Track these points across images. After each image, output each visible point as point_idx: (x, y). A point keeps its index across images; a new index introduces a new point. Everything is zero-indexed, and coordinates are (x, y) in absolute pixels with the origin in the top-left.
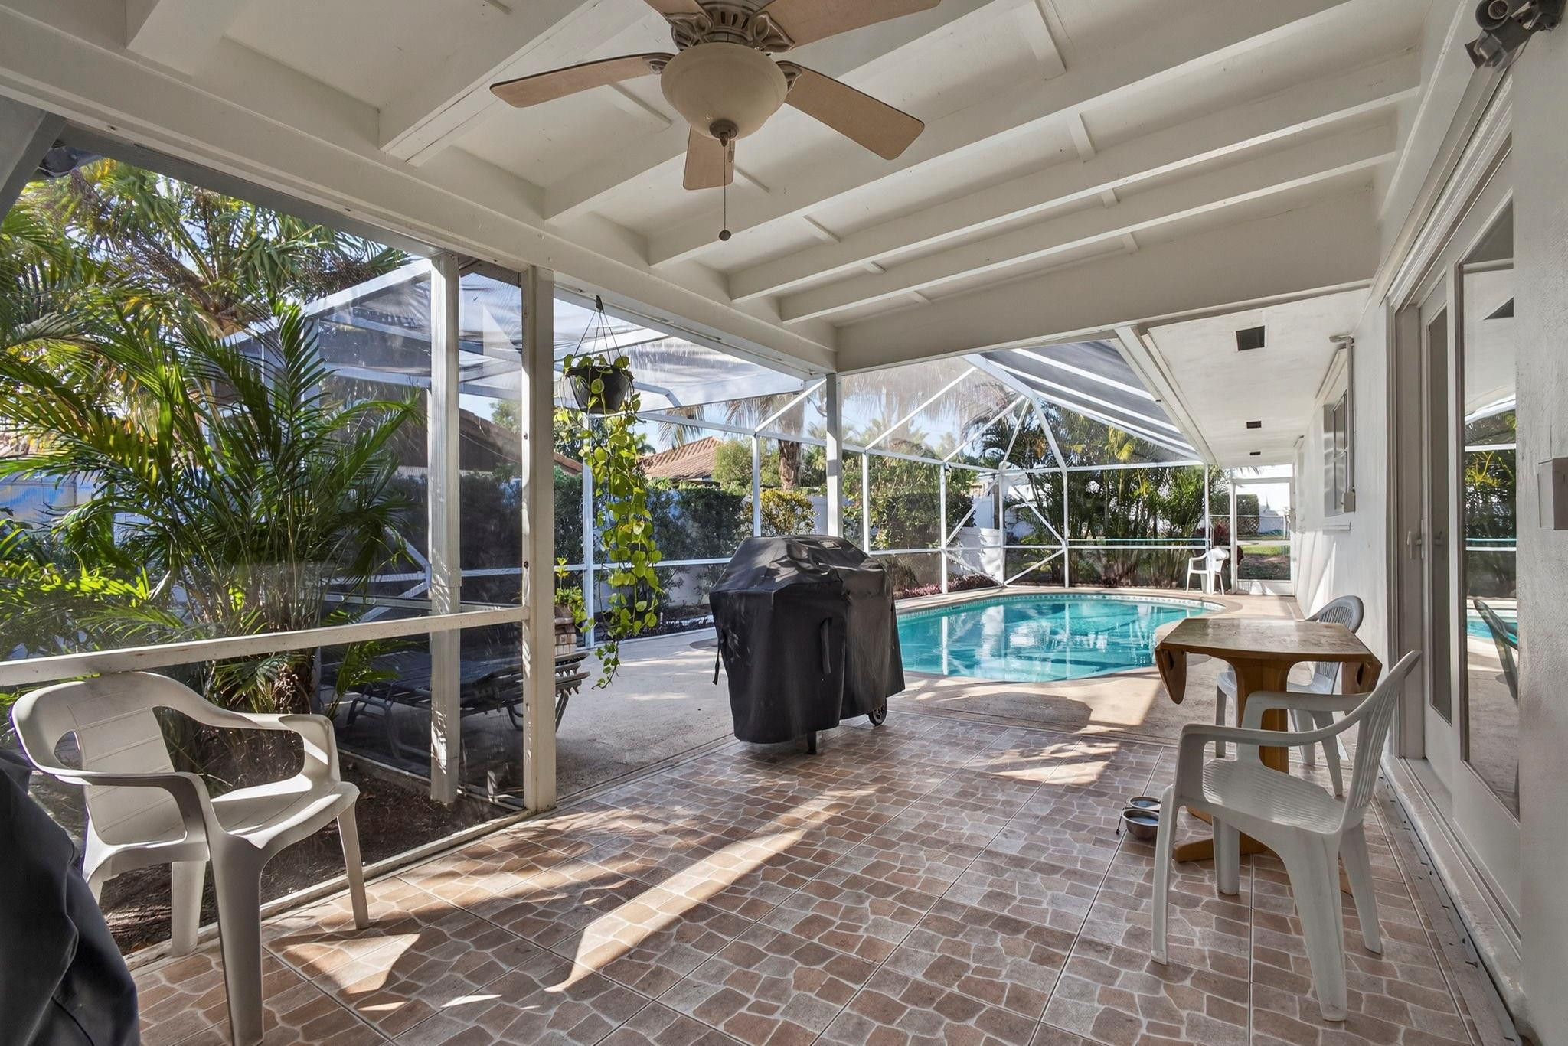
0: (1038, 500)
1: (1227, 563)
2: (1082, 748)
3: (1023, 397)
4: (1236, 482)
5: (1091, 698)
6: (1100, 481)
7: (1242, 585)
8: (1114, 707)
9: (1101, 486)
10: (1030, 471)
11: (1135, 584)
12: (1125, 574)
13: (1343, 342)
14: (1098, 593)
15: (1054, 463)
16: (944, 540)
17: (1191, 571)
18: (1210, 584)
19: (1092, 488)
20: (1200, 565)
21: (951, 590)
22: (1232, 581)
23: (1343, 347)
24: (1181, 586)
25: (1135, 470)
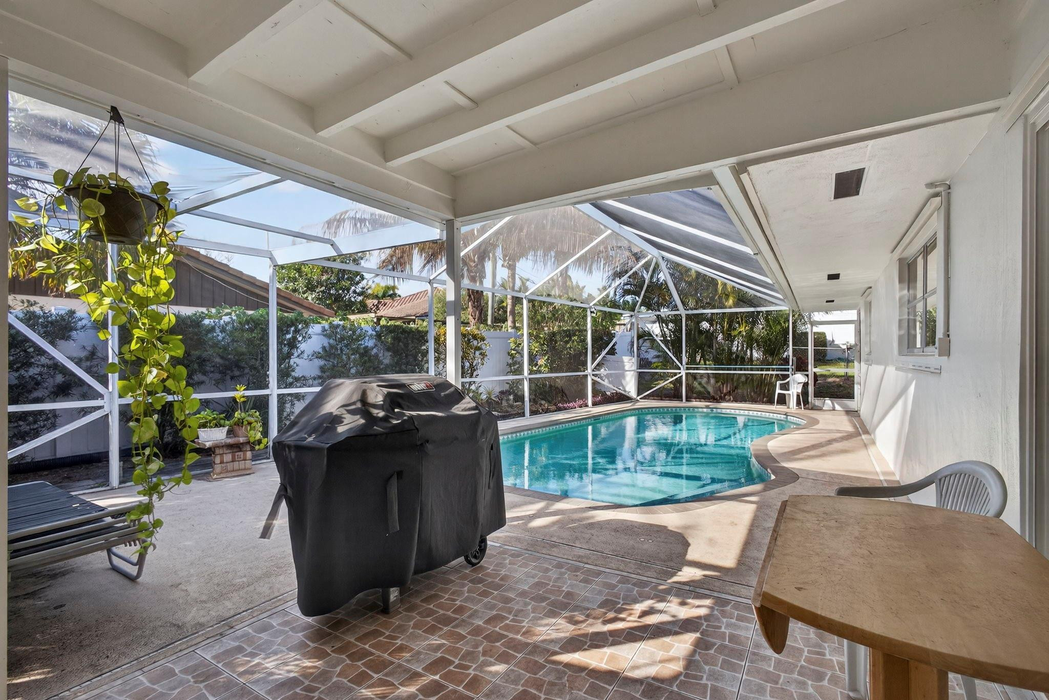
0: (664, 335)
1: (806, 385)
2: (675, 610)
3: (650, 257)
4: (813, 324)
5: (687, 527)
6: (711, 321)
7: (818, 402)
8: (711, 542)
9: (711, 325)
10: (658, 313)
11: (736, 400)
12: (729, 393)
13: (938, 189)
14: (707, 407)
15: (675, 308)
16: (590, 366)
17: (778, 391)
18: (793, 402)
19: (704, 326)
20: (785, 387)
21: (595, 404)
22: (810, 398)
23: (937, 195)
24: (770, 402)
25: (737, 313)
